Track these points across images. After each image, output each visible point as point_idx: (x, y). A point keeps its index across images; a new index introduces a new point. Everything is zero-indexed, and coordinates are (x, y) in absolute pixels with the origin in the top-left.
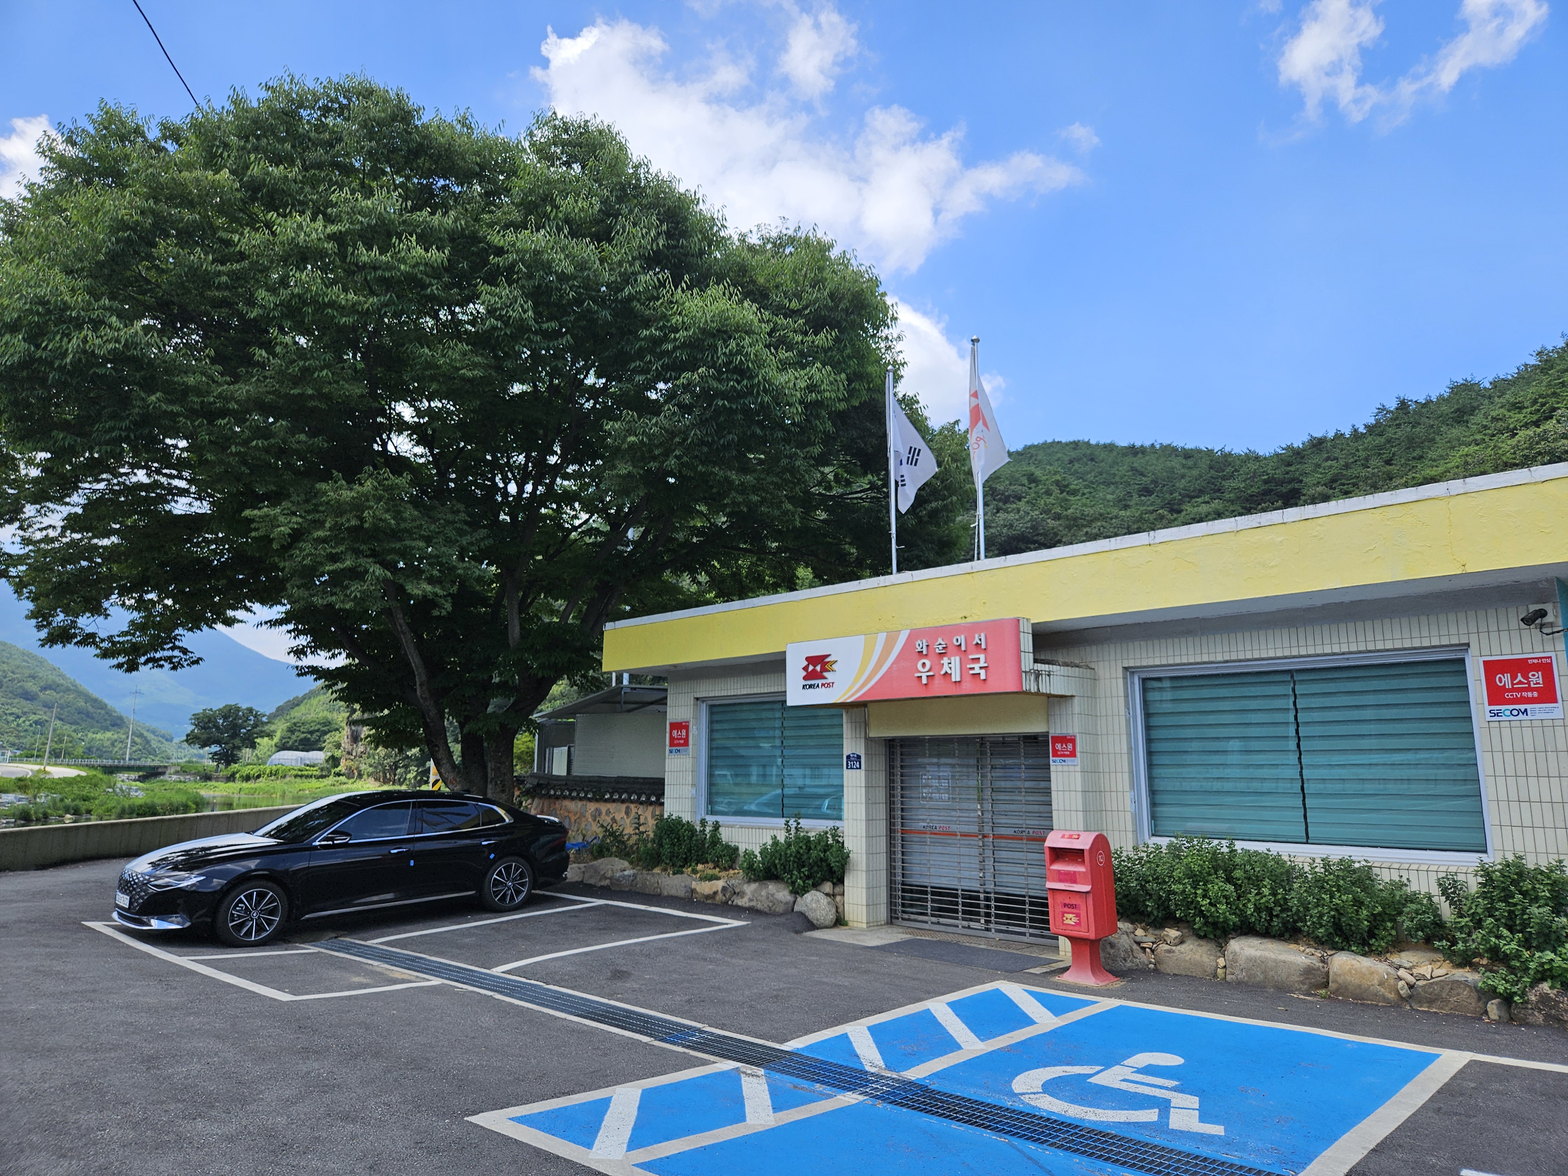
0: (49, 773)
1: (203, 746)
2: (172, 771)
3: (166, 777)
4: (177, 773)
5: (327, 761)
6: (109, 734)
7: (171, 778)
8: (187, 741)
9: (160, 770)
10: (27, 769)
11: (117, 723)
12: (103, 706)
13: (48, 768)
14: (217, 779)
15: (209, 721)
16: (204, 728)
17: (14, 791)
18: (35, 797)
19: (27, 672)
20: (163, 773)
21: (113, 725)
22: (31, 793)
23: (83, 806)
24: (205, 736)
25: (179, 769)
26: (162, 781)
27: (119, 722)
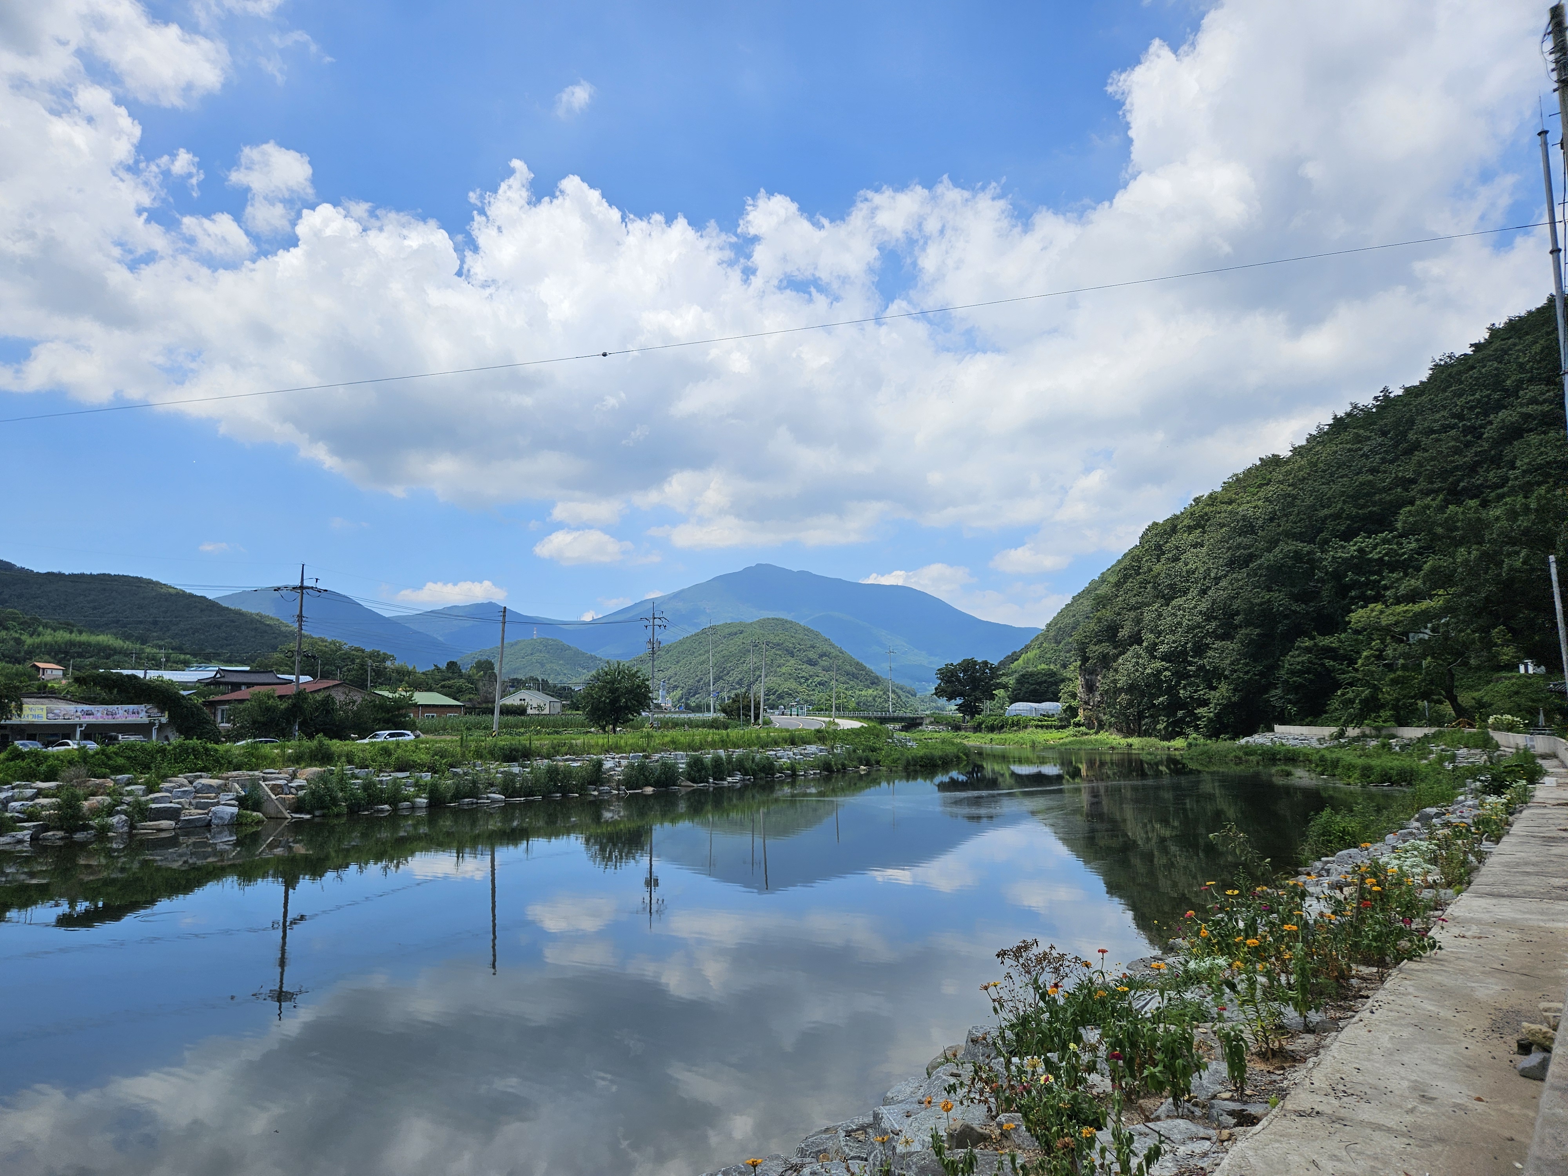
0: (837, 724)
1: (949, 699)
2: (928, 721)
3: (923, 727)
4: (931, 723)
5: (1065, 711)
6: (870, 691)
7: (928, 729)
8: (936, 694)
9: (918, 721)
10: (819, 722)
11: (875, 681)
12: (863, 668)
13: (836, 720)
14: (966, 729)
15: (952, 676)
16: (947, 682)
17: (815, 742)
18: (833, 748)
19: (809, 643)
20: (921, 724)
21: (872, 684)
22: (829, 743)
23: (873, 756)
24: (949, 690)
25: (933, 720)
26: (921, 731)
27: (876, 681)
